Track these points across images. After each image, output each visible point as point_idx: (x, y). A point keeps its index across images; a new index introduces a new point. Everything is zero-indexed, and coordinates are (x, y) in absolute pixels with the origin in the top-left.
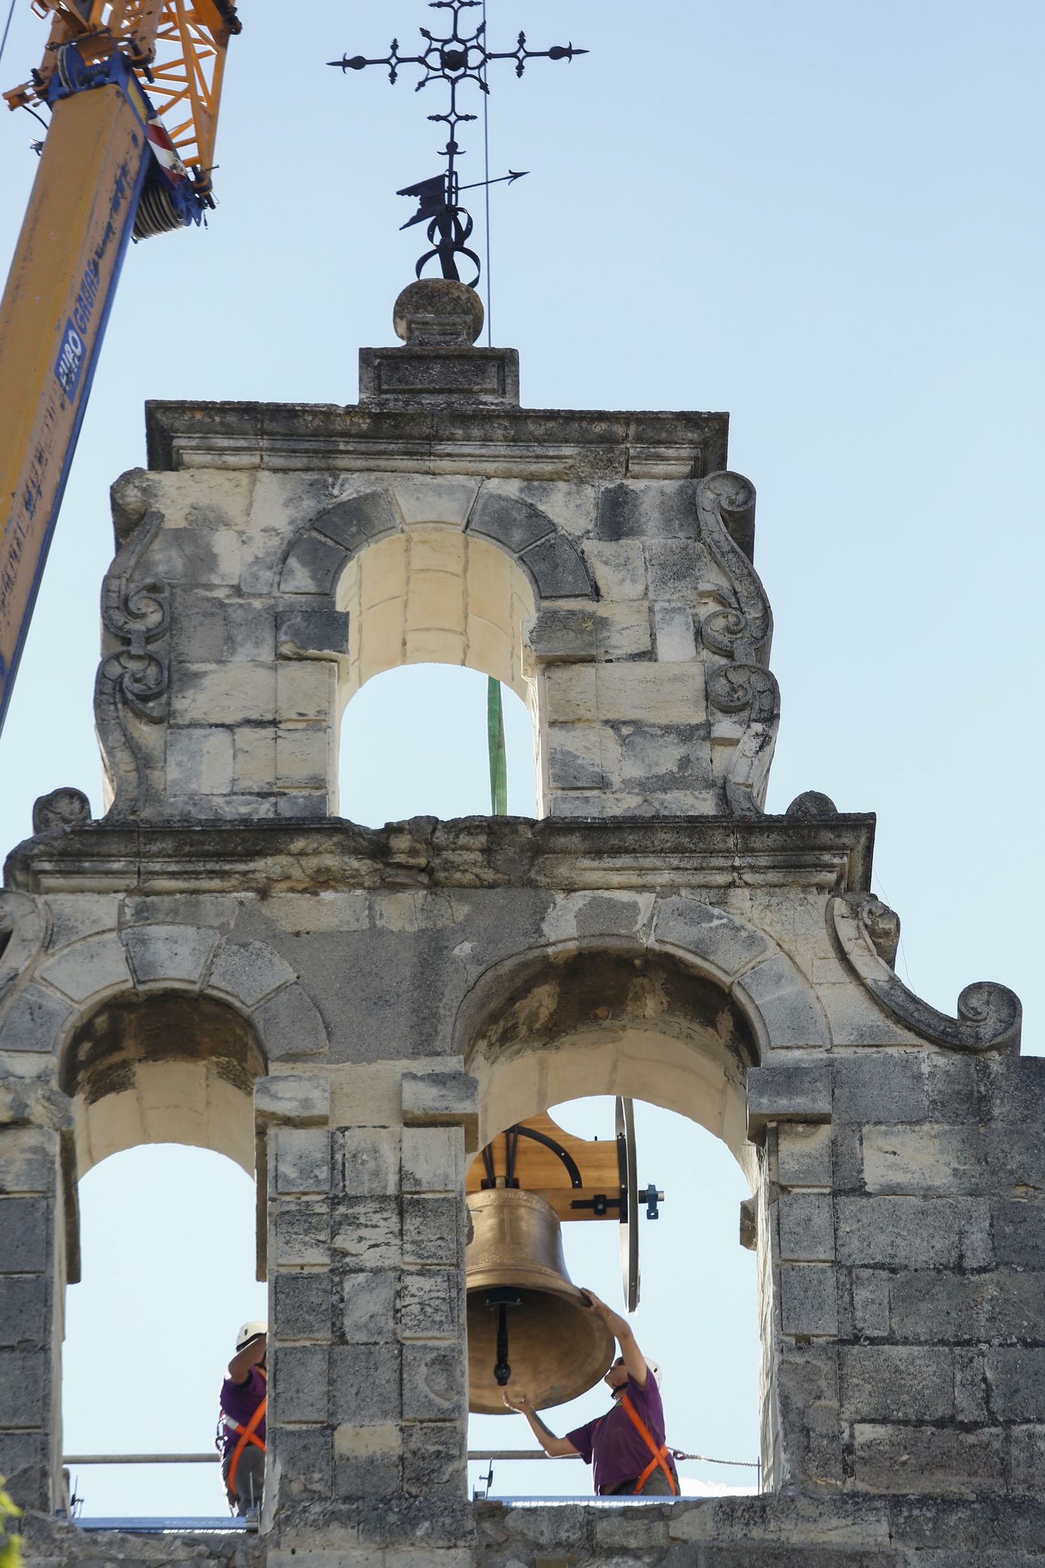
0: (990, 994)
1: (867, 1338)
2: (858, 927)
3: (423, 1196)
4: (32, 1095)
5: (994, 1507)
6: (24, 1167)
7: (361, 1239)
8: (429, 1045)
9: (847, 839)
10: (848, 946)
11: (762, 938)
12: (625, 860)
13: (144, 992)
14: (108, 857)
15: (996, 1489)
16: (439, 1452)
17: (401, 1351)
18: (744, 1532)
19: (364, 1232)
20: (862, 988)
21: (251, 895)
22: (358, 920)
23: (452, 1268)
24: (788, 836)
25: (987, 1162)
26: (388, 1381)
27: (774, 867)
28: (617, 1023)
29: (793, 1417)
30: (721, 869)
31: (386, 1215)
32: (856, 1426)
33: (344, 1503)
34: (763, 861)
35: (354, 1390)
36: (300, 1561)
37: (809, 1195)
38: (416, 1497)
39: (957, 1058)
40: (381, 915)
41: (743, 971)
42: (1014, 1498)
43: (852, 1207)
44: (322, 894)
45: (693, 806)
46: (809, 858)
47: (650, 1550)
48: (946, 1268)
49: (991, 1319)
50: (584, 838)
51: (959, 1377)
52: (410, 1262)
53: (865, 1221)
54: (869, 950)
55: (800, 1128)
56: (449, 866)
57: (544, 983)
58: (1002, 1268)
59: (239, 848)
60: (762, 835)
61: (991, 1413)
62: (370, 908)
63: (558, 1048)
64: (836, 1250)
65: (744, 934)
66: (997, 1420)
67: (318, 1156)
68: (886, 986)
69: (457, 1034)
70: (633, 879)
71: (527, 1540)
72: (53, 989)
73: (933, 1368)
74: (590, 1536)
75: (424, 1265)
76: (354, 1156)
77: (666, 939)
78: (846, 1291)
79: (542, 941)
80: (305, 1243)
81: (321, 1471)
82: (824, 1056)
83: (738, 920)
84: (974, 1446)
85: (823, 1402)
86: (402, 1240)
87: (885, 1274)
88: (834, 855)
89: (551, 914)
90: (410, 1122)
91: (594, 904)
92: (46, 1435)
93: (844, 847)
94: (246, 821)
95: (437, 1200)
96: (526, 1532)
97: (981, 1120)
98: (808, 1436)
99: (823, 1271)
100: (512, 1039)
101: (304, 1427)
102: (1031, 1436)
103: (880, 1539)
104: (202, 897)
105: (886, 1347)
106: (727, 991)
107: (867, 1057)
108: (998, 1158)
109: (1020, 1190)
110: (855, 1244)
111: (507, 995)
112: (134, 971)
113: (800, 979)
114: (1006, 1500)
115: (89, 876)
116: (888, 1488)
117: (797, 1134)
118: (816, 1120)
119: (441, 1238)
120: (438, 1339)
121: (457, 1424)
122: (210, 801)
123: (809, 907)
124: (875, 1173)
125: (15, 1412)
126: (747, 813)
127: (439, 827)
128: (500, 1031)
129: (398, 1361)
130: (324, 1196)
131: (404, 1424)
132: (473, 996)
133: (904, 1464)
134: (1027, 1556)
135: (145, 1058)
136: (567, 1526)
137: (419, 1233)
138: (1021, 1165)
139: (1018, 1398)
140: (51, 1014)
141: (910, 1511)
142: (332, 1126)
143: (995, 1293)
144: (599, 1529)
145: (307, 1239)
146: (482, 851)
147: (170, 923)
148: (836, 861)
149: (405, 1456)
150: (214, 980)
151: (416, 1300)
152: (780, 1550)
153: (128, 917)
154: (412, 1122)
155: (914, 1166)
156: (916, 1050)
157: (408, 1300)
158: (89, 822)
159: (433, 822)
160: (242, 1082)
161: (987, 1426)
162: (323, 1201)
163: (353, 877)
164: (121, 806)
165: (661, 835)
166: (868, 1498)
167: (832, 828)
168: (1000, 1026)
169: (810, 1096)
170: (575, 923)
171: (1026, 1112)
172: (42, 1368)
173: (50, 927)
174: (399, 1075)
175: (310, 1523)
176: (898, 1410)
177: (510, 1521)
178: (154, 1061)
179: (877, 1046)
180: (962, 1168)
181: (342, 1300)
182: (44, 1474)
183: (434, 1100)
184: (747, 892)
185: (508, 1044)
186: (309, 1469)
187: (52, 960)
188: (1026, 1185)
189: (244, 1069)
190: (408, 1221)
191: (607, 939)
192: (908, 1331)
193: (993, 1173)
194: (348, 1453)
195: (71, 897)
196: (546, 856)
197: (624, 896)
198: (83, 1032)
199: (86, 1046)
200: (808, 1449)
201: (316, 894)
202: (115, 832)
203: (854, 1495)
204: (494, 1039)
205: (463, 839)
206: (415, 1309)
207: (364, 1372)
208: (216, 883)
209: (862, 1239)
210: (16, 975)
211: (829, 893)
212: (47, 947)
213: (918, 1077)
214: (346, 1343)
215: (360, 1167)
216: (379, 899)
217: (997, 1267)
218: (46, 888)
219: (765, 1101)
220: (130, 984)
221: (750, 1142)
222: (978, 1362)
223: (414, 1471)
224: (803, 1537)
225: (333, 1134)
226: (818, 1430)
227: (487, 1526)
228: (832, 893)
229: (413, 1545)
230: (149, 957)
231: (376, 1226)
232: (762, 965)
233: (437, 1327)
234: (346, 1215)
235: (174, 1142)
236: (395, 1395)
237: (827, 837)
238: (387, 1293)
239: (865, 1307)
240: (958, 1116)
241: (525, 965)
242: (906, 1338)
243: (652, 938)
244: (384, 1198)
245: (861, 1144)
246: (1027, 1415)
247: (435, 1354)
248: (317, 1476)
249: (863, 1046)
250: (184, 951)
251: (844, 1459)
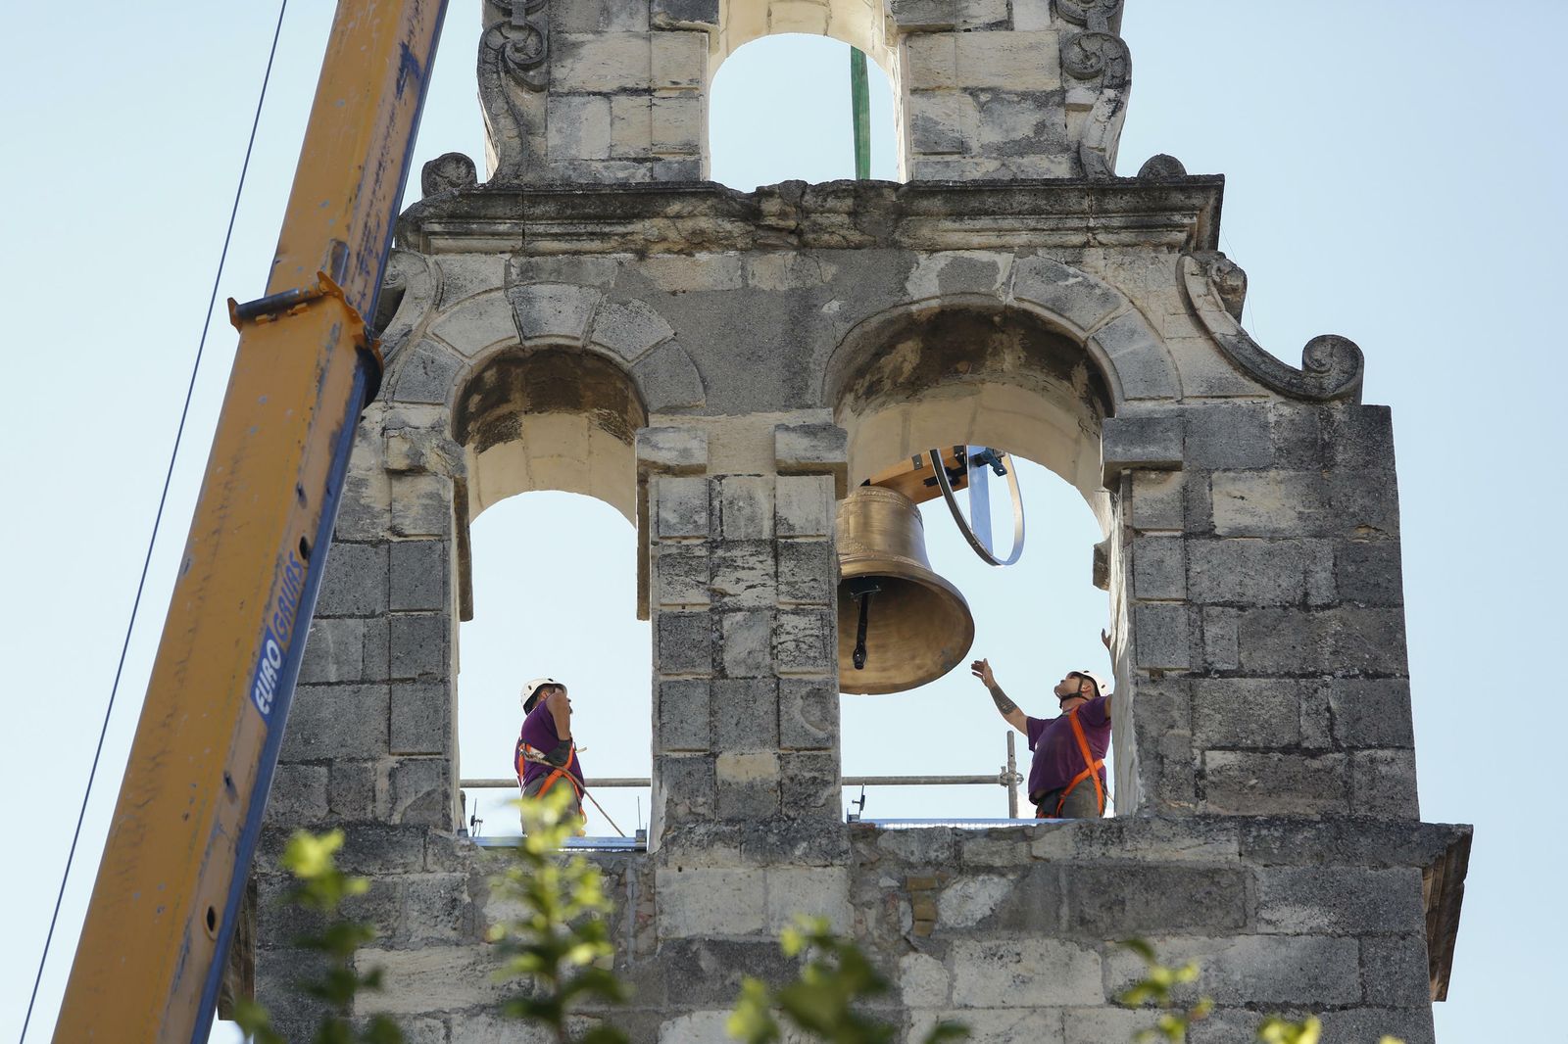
0: (1333, 346)
1: (1217, 672)
2: (1207, 284)
3: (796, 540)
4: (427, 444)
5: (1338, 827)
6: (421, 512)
7: (738, 580)
8: (800, 398)
9: (1197, 200)
10: (1198, 303)
11: (1115, 296)
12: (985, 222)
13: (531, 348)
14: (494, 219)
15: (1340, 810)
16: (815, 778)
17: (778, 685)
18: (1103, 851)
19: (741, 574)
20: (1211, 342)
21: (630, 256)
22: (731, 280)
23: (825, 607)
24: (1141, 197)
25: (1330, 506)
26: (766, 713)
27: (1126, 228)
28: (977, 377)
29: (1147, 745)
30: (1076, 230)
31: (761, 558)
32: (1207, 753)
33: (727, 825)
34: (1116, 222)
35: (734, 721)
36: (687, 878)
37: (1161, 538)
38: (794, 820)
39: (1302, 407)
40: (753, 274)
41: (1097, 327)
42: (1356, 818)
43: (1202, 549)
44: (697, 255)
45: (1048, 170)
46: (1161, 218)
47: (1014, 868)
48: (1292, 605)
49: (1335, 653)
50: (946, 202)
51: (1304, 706)
52: (785, 602)
53: (1215, 562)
54: (1218, 306)
55: (1153, 475)
56: (818, 228)
57: (909, 339)
58: (1344, 605)
59: (619, 211)
60: (1115, 196)
61: (1335, 740)
62: (743, 268)
63: (920, 400)
64: (1187, 589)
65: (1098, 291)
66: (1341, 746)
67: (697, 502)
68: (1234, 340)
69: (826, 388)
70: (993, 239)
71: (899, 859)
72: (444, 344)
73: (1280, 698)
74: (958, 855)
75: (798, 605)
76: (731, 503)
77: (1024, 297)
78: (1197, 628)
79: (906, 299)
80: (686, 585)
81: (704, 795)
82: (1176, 406)
83: (1093, 279)
84: (1319, 770)
85: (1176, 731)
86: (777, 581)
87: (1233, 611)
88: (1184, 216)
89: (915, 273)
90: (783, 470)
91: (955, 263)
92: (447, 760)
93: (1194, 208)
94: (624, 185)
95: (809, 544)
96: (897, 851)
97: (1325, 466)
98: (1162, 762)
99: (1175, 609)
100: (877, 392)
101: (688, 755)
102: (1372, 761)
103: (1230, 857)
104: (583, 258)
105: (1235, 680)
106: (1082, 345)
107: (1217, 407)
108: (1341, 502)
109: (1363, 532)
110: (1206, 583)
111: (873, 350)
112: (520, 328)
113: (1152, 334)
114: (1349, 819)
115: (476, 237)
116: (1237, 810)
117: (1151, 481)
118: (1168, 468)
119: (814, 580)
120: (812, 673)
121: (832, 752)
122: (589, 166)
123: (1160, 265)
124: (1224, 517)
125: (418, 739)
126: (1100, 176)
127: (808, 191)
128: (866, 384)
129: (775, 694)
130: (704, 540)
131: (782, 752)
132: (841, 352)
133: (1253, 787)
134: (1369, 871)
135: (531, 410)
136: (936, 847)
137: (793, 574)
138: (1364, 508)
139: (1361, 726)
140: (443, 369)
141: (1259, 830)
142: (710, 475)
143: (1338, 628)
144: (965, 849)
145: (688, 580)
146: (849, 214)
147: (553, 283)
148: (1186, 221)
149: (783, 781)
150: (596, 337)
151: (792, 637)
152: (1136, 868)
153: (514, 277)
154: (784, 471)
155: (1261, 510)
156: (1263, 400)
157: (784, 637)
158: (475, 185)
159: (802, 185)
160: (622, 433)
161: (1331, 752)
162: (702, 545)
163: (727, 239)
164: (505, 170)
165: (1019, 198)
166: (1218, 818)
167: (1182, 190)
168: (1342, 377)
169: (1162, 445)
170: (937, 282)
171: (1367, 458)
172: (442, 699)
173: (441, 286)
174: (773, 427)
175: (695, 843)
176: (1247, 738)
177: (882, 842)
178: (539, 413)
179: (1226, 397)
180: (1307, 511)
181: (722, 638)
182: (447, 796)
183: (806, 450)
184: (1101, 251)
185: (874, 397)
186: (694, 793)
187: (443, 317)
188: (1367, 526)
189: (624, 420)
190: (783, 563)
191: (968, 297)
192: (1256, 666)
193: (1337, 516)
194: (730, 779)
195: (458, 257)
196: (909, 218)
197: (984, 256)
198: (474, 385)
199: (476, 399)
200: (1162, 774)
201: (691, 255)
202: (500, 195)
203: (1205, 817)
204: (861, 392)
205: (831, 203)
206: (791, 646)
207: (743, 704)
208: (596, 245)
209: (1212, 579)
210: (410, 331)
211: (1179, 252)
212: (439, 305)
213: (1265, 426)
214: (726, 677)
215: (737, 513)
216: (751, 260)
217: (1340, 604)
218: (437, 248)
219: (1119, 449)
220: (517, 340)
221: (1104, 489)
222: (1323, 692)
223: (793, 795)
224: (1158, 855)
225: (711, 482)
226: (1171, 757)
227: (860, 846)
228: (1182, 252)
229: (792, 863)
230: (534, 314)
231: (753, 569)
232: (1115, 321)
233: (811, 662)
234: (724, 558)
235: (557, 489)
236: (772, 726)
237: (1177, 198)
238: (763, 631)
239: (1215, 642)
240: (1302, 462)
241: (891, 322)
242: (1254, 671)
243: (1011, 296)
244: (759, 542)
245: (1211, 490)
246: (1369, 742)
247: (810, 687)
248: (701, 800)
249: (1212, 397)
250: (568, 309)
251: (1196, 784)
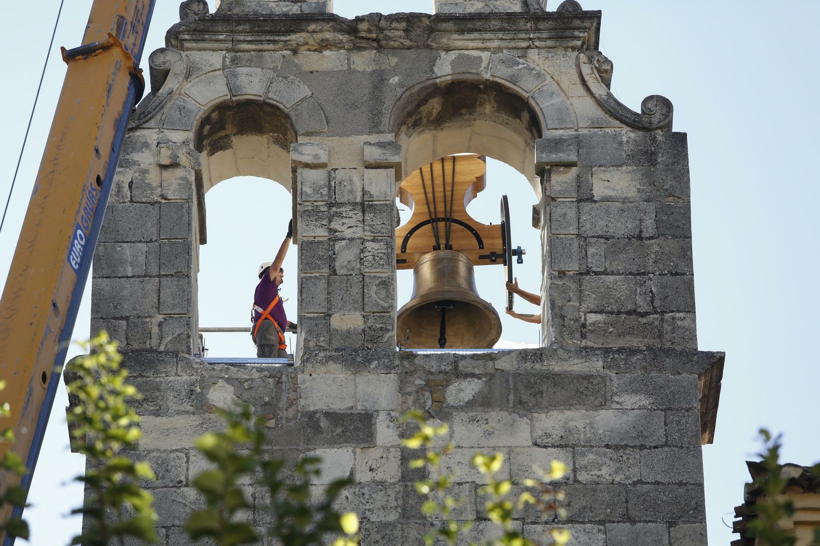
0: (657, 101)
1: (593, 272)
2: (592, 68)
3: (374, 203)
4: (181, 151)
5: (654, 353)
6: (177, 187)
7: (343, 224)
8: (377, 128)
9: (587, 24)
10: (587, 78)
11: (544, 74)
12: (475, 35)
13: (236, 101)
14: (217, 33)
15: (656, 345)
16: (382, 328)
17: (363, 279)
18: (532, 366)
19: (345, 220)
20: (593, 99)
21: (289, 52)
22: (342, 65)
23: (389, 238)
24: (557, 22)
25: (654, 185)
26: (357, 293)
27: (550, 38)
28: (472, 117)
29: (557, 311)
30: (524, 39)
31: (356, 212)
32: (587, 315)
33: (335, 352)
34: (545, 35)
35: (340, 298)
36: (314, 379)
37: (565, 202)
38: (370, 349)
39: (640, 133)
40: (354, 63)
41: (534, 90)
42: (665, 349)
43: (586, 208)
44: (324, 52)
45: (510, 7)
46: (568, 33)
47: (485, 375)
48: (633, 237)
49: (655, 262)
50: (455, 24)
51: (638, 290)
52: (368, 235)
53: (593, 214)
54: (597, 80)
55: (562, 169)
56: (388, 38)
57: (435, 97)
58: (661, 237)
59: (283, 29)
60: (544, 22)
61: (654, 308)
62: (348, 59)
63: (442, 129)
64: (579, 229)
65: (535, 72)
66: (657, 311)
67: (323, 183)
68: (606, 98)
69: (391, 123)
70: (480, 44)
71: (425, 370)
72: (190, 99)
73: (626, 286)
74: (456, 368)
75: (375, 237)
76: (340, 183)
77: (495, 75)
78: (584, 249)
79: (434, 76)
80: (316, 226)
81: (324, 336)
82: (574, 133)
83: (532, 65)
84: (645, 324)
85: (571, 303)
86: (364, 224)
87: (603, 241)
88: (580, 32)
89: (438, 62)
90: (367, 166)
91: (460, 57)
92: (189, 318)
93: (585, 28)
94: (285, 15)
95: (381, 205)
96: (425, 366)
97: (652, 164)
98: (564, 320)
99: (572, 239)
100: (419, 125)
101: (316, 315)
102: (673, 318)
103: (598, 369)
104: (264, 53)
105: (603, 276)
106: (526, 100)
107: (596, 133)
108: (660, 183)
109: (671, 198)
110: (588, 226)
111: (416, 103)
112: (230, 90)
113: (563, 94)
114: (661, 349)
115: (208, 42)
116: (603, 344)
117: (560, 172)
118: (569, 165)
119: (383, 224)
120: (382, 273)
121: (391, 314)
122: (268, 5)
123: (567, 58)
124: (599, 190)
125: (174, 306)
126: (537, 11)
127: (383, 18)
128: (413, 121)
129: (362, 284)
130: (326, 203)
131: (365, 314)
132: (400, 103)
133: (611, 332)
134: (670, 376)
135: (237, 134)
136: (445, 363)
137: (372, 221)
138: (672, 186)
139: (668, 300)
140: (190, 111)
141: (613, 355)
142: (329, 168)
143: (657, 249)
144: (460, 365)
145: (317, 223)
146: (404, 31)
147: (248, 66)
148: (581, 35)
149: (366, 329)
150: (270, 95)
151: (371, 254)
152: (549, 375)
153: (228, 63)
154: (368, 166)
155: (618, 187)
156: (620, 129)
157: (367, 254)
158: (207, 15)
159: (379, 16)
160: (285, 146)
161: (652, 314)
162: (325, 205)
163: (339, 43)
164: (224, 7)
165: (494, 22)
166: (592, 349)
167: (579, 18)
168: (662, 117)
169: (567, 153)
170: (450, 67)
171: (674, 160)
172: (187, 285)
173: (189, 68)
174: (363, 143)
175: (318, 361)
176: (608, 307)
177: (417, 361)
178: (241, 135)
179: (600, 128)
180: (642, 188)
181: (334, 254)
182: (189, 336)
183: (380, 155)
184: (536, 51)
185: (417, 128)
186: (318, 335)
187: (190, 84)
188: (674, 196)
189: (286, 139)
190: (367, 215)
191: (467, 75)
192: (614, 269)
193: (657, 190)
194: (337, 328)
195: (198, 53)
196: (436, 33)
197: (475, 53)
198: (206, 120)
199: (207, 127)
200: (563, 326)
201: (321, 52)
202: (220, 20)
203: (586, 348)
204: (410, 125)
205: (394, 25)
206: (371, 258)
207: (345, 289)
208: (271, 46)
209: (592, 224)
210: (172, 91)
211: (578, 51)
212: (188, 78)
213: (621, 143)
214: (336, 274)
215: (343, 188)
216: (352, 55)
217: (658, 237)
218: (186, 48)
219: (544, 155)
220: (229, 97)
221: (537, 176)
222: (648, 283)
223: (370, 336)
224: (561, 368)
225: (330, 172)
226: (569, 316)
227: (405, 363)
228: (579, 51)
229: (369, 372)
230: (238, 83)
231: (351, 218)
232: (544, 88)
233: (381, 267)
234: (336, 212)
235: (252, 175)
236: (360, 300)
237: (577, 23)
238: (356, 251)
239: (593, 257)
240: (640, 162)
241: (425, 88)
242: (612, 272)
243: (489, 74)
244: (355, 204)
245: (592, 177)
246: (672, 309)
247: (380, 280)
248: (322, 339)
249: (594, 128)
250: (256, 81)
251: (581, 331)
